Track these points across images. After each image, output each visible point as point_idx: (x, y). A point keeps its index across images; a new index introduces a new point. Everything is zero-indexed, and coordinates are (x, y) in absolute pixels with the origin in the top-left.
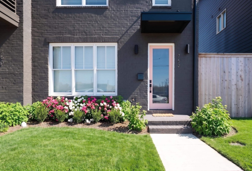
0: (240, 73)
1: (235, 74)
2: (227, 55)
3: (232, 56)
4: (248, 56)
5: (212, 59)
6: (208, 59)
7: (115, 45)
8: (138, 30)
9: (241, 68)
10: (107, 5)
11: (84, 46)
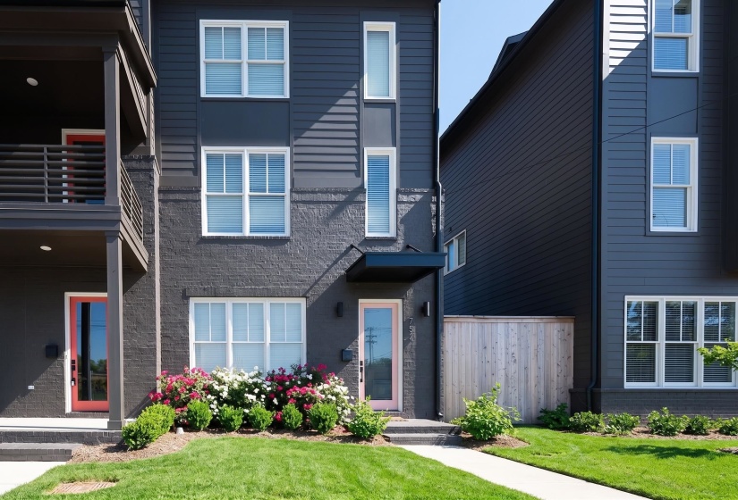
0: (512, 350)
1: (504, 351)
2: (491, 320)
3: (499, 321)
4: (525, 321)
5: (464, 326)
6: (457, 324)
7: (303, 301)
8: (341, 277)
9: (514, 340)
10: (287, 233)
11: (248, 302)
